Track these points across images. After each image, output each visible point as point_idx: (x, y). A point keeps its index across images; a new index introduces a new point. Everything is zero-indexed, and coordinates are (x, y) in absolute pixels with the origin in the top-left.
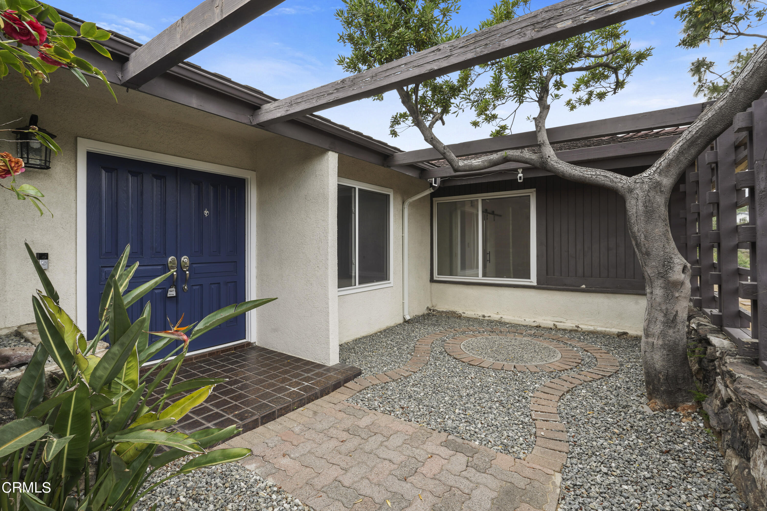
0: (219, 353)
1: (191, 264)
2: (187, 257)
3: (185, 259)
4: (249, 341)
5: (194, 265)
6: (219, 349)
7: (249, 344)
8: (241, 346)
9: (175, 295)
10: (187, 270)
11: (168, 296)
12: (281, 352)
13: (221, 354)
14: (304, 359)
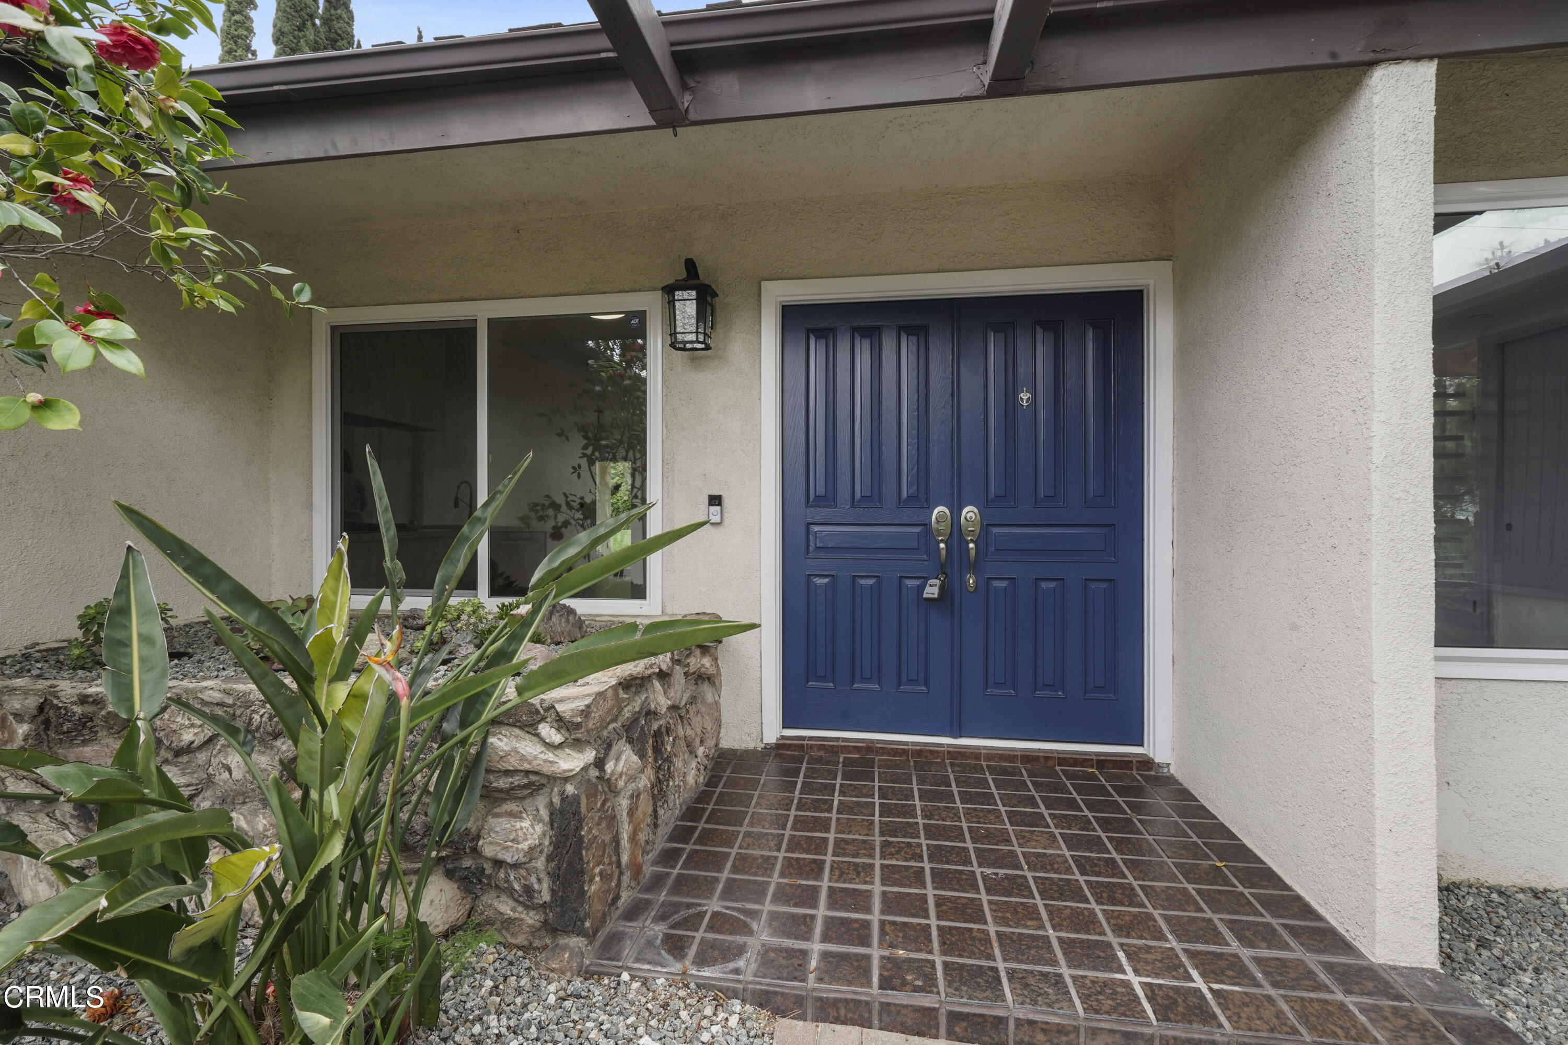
0: (1050, 763)
1: (986, 527)
2: (976, 510)
3: (969, 512)
4: (1151, 755)
5: (995, 530)
6: (1051, 751)
7: (1146, 763)
8: (1124, 763)
9: (936, 596)
10: (972, 541)
11: (925, 596)
12: (1227, 825)
13: (1057, 768)
14: (1288, 881)
